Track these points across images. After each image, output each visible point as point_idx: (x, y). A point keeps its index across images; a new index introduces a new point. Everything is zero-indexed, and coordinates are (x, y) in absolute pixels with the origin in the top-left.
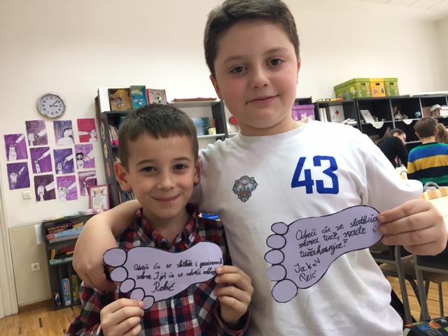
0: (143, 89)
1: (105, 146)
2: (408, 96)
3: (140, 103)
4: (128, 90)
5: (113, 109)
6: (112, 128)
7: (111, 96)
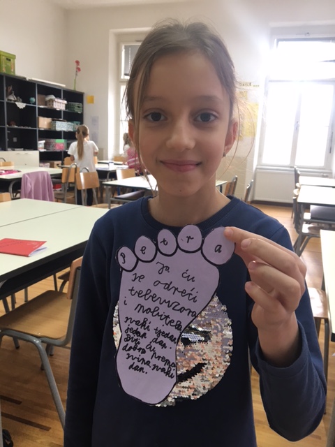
2: (25, 78)
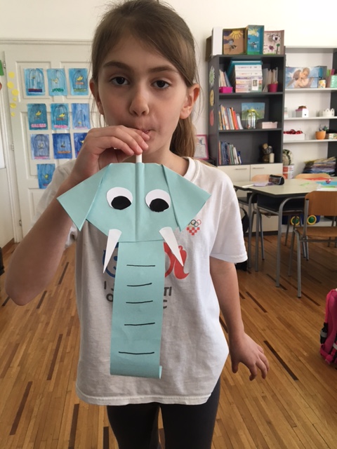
0: (261, 29)
1: (212, 92)
3: (255, 46)
4: (244, 31)
5: (225, 53)
6: (222, 73)
7: (225, 38)
